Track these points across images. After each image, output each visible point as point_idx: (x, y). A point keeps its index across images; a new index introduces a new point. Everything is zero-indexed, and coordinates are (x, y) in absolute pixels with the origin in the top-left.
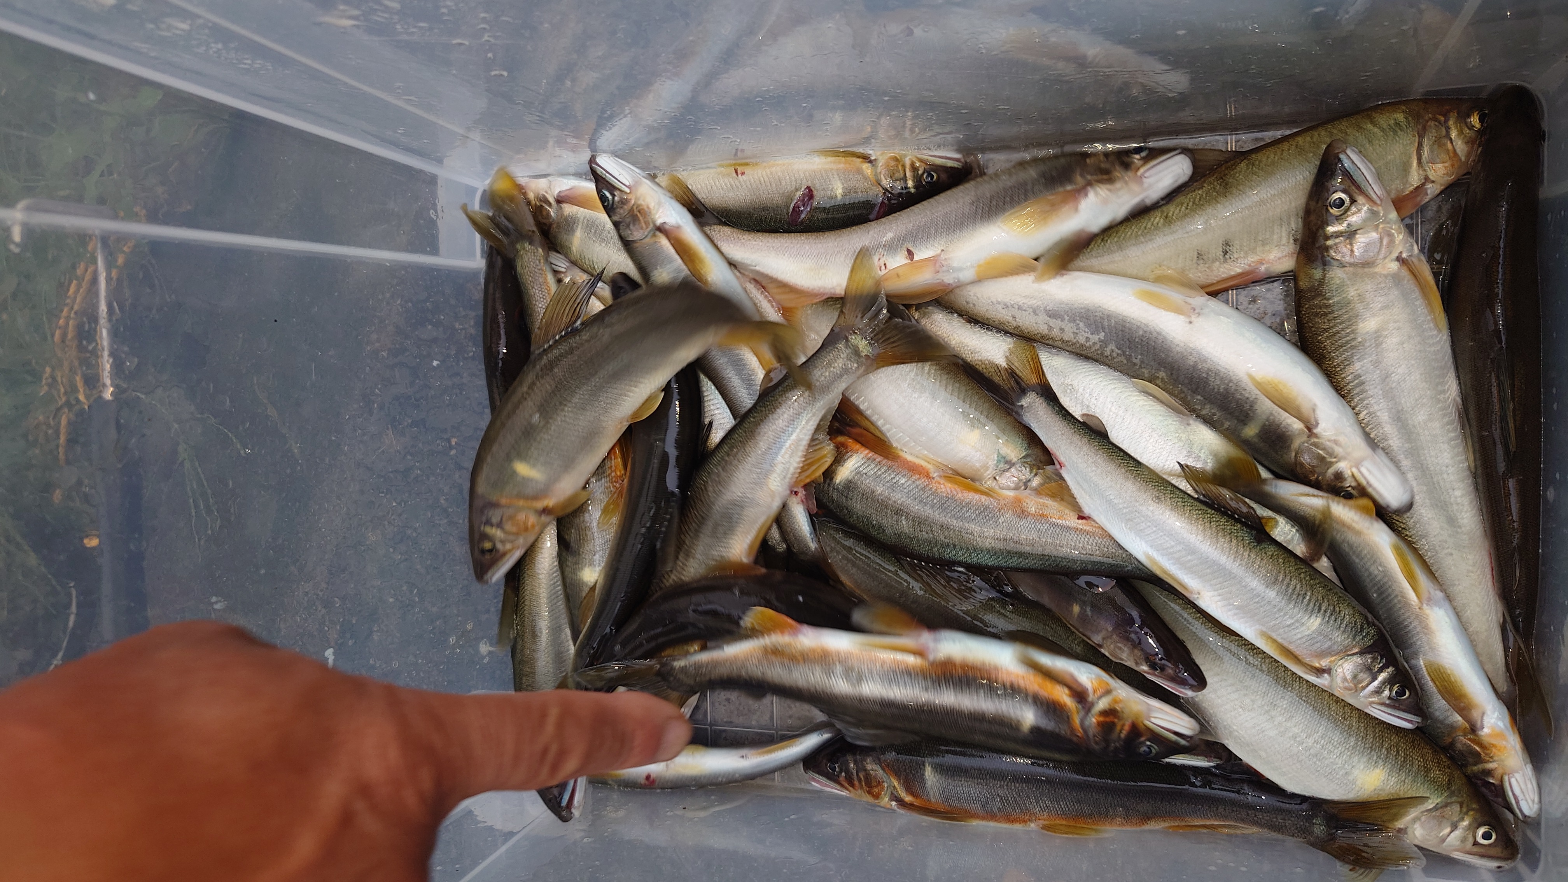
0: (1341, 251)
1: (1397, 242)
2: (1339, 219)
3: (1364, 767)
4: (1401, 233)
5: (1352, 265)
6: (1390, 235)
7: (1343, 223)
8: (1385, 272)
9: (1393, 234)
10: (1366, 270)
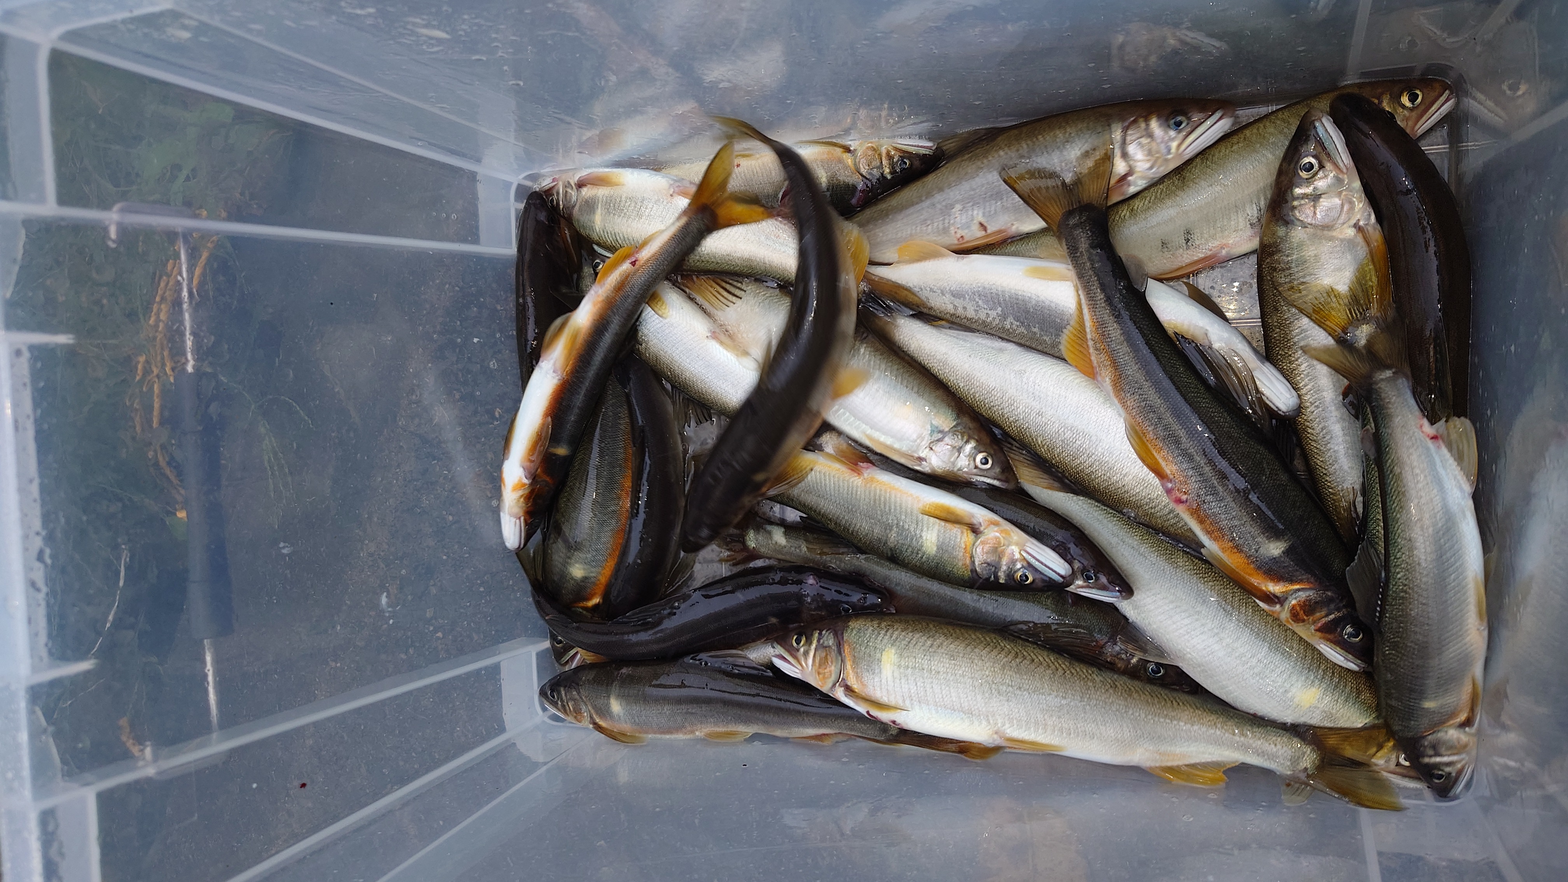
0: (1304, 213)
1: (1356, 210)
2: (1309, 181)
3: (1302, 686)
4: (1361, 202)
5: (1315, 226)
6: (1351, 203)
7: (1310, 186)
8: (1341, 237)
9: (1354, 202)
10: (1325, 232)
